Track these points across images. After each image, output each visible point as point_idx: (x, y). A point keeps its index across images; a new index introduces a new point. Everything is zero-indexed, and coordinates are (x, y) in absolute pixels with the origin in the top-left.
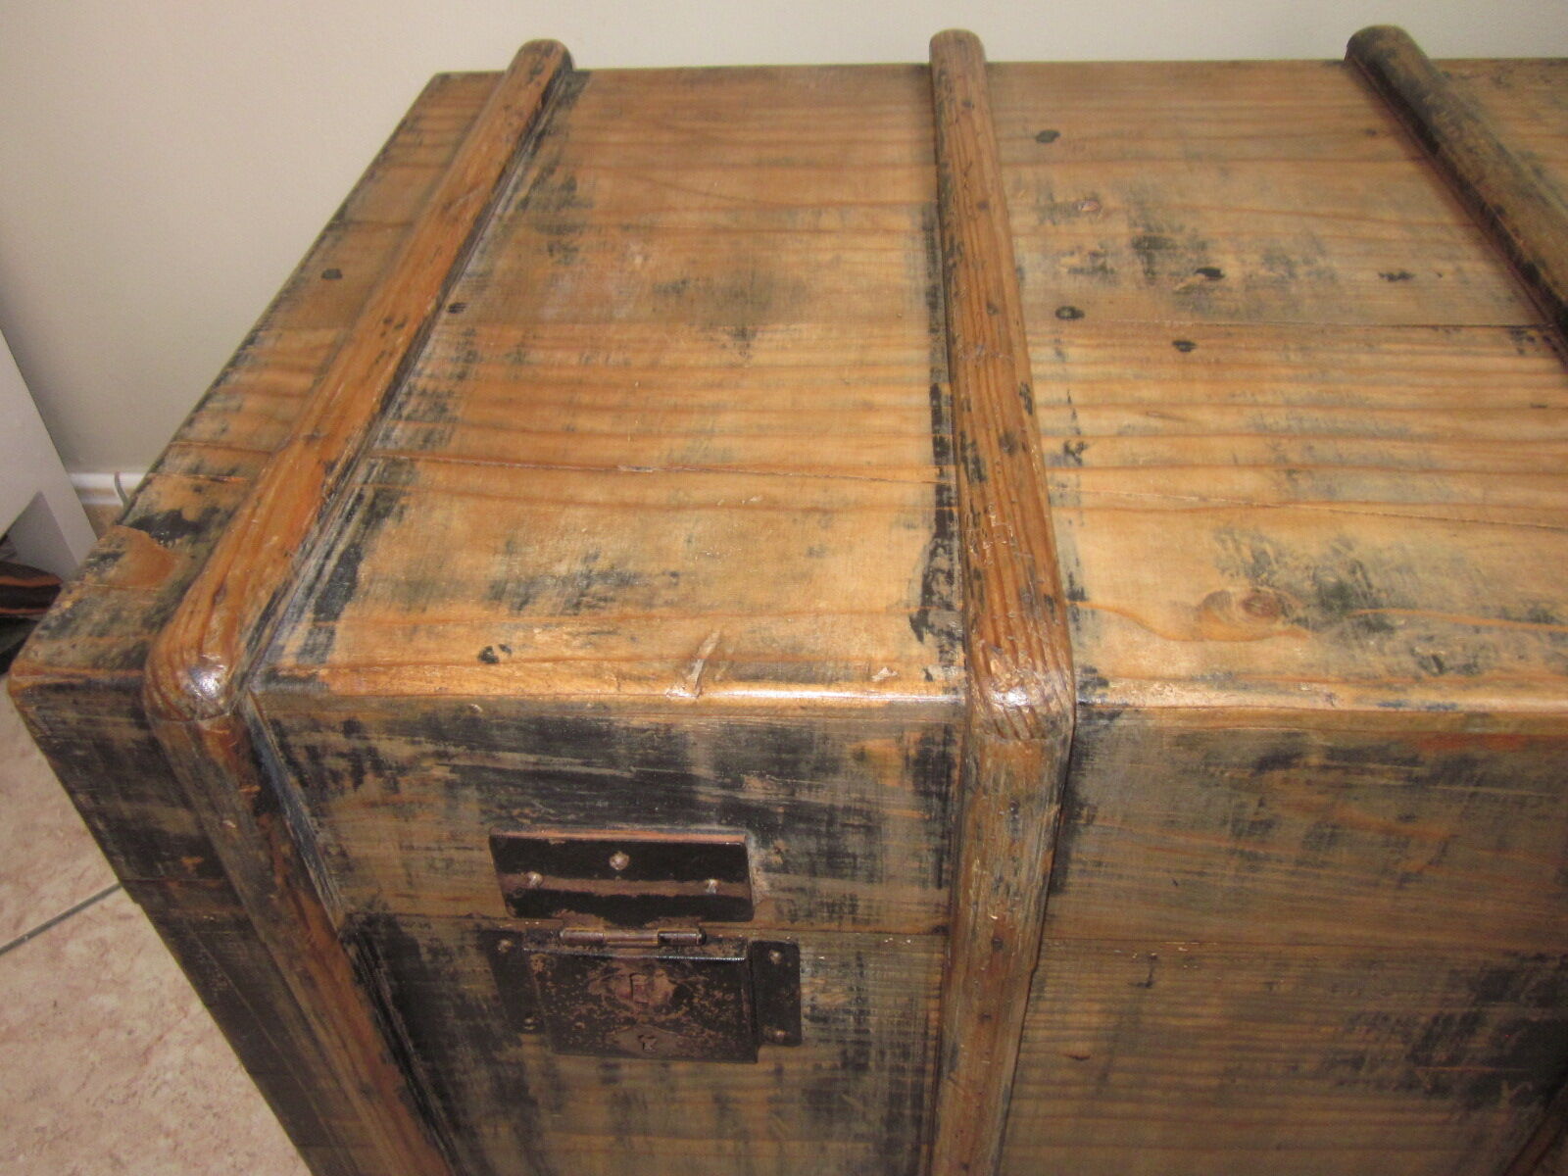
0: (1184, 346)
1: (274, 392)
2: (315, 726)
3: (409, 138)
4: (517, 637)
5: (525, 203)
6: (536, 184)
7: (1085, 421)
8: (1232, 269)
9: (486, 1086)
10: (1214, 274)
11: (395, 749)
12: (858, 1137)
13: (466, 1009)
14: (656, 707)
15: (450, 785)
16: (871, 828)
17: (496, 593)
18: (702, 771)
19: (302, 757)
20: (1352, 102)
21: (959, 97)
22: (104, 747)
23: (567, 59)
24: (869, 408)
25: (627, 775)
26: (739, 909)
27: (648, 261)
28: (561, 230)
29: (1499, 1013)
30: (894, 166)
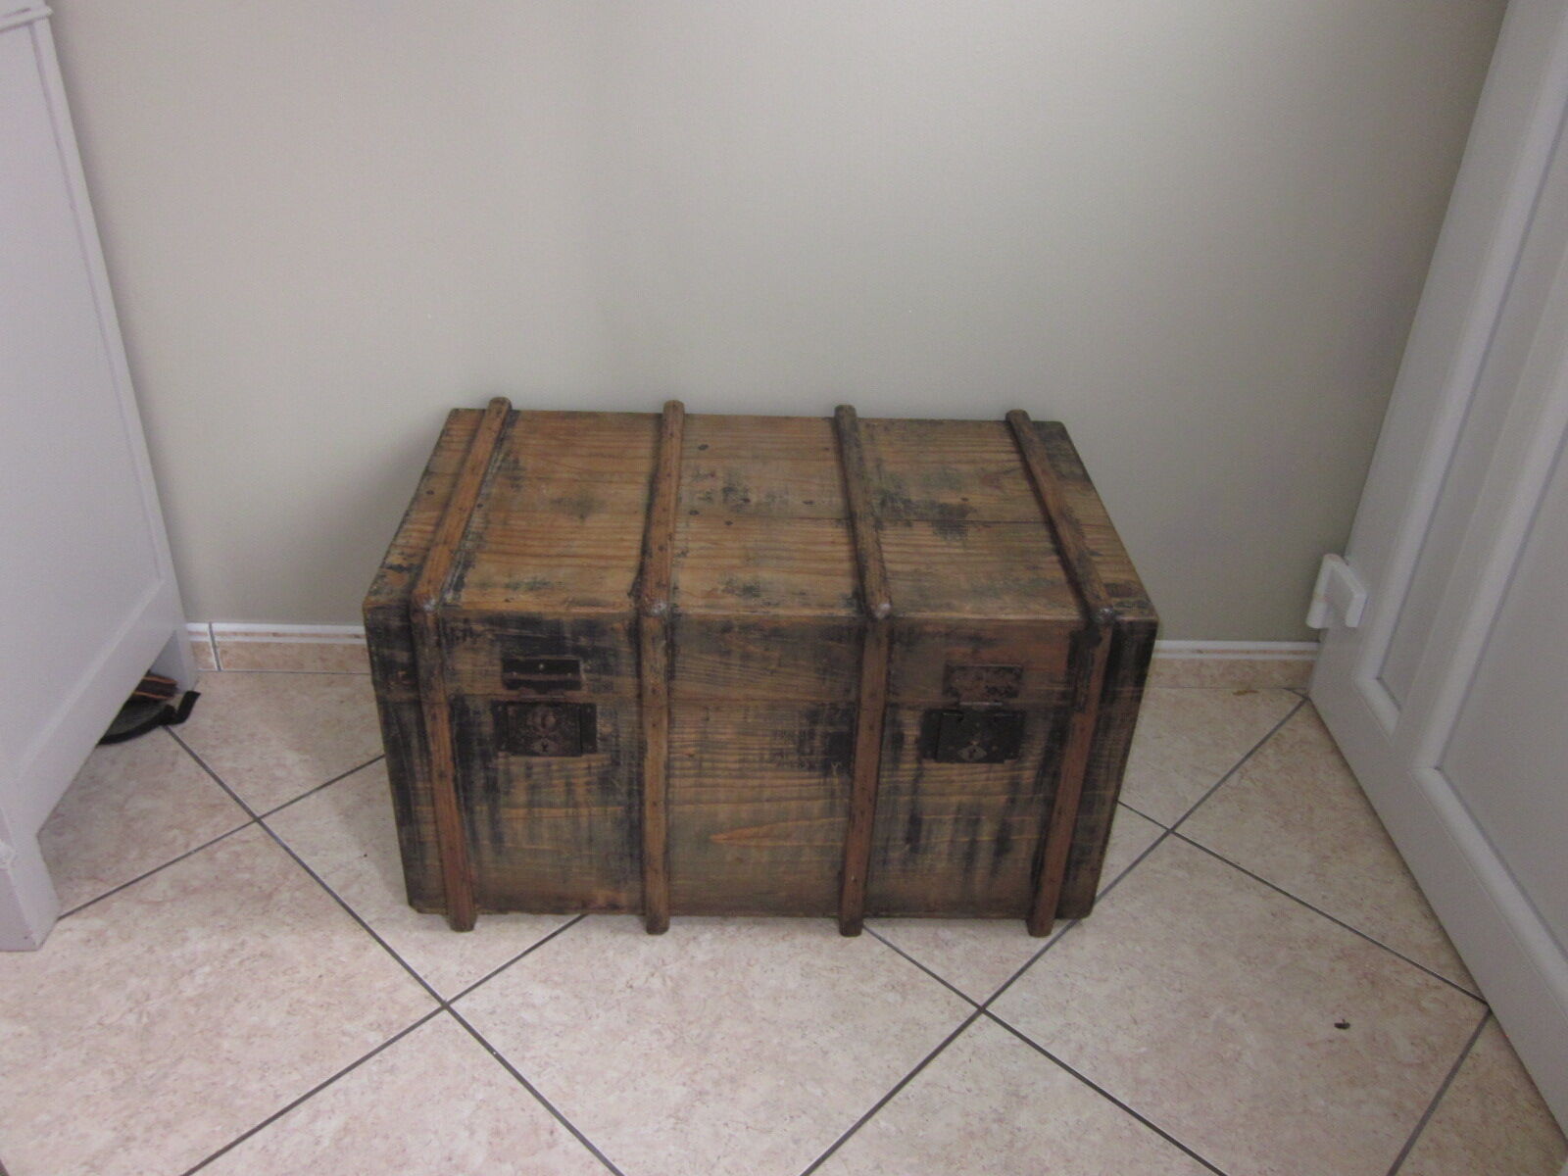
0: (729, 523)
1: (420, 531)
2: (455, 620)
3: (448, 438)
4: (515, 597)
5: (499, 468)
6: (503, 460)
7: (691, 545)
8: (754, 498)
9: (482, 781)
10: (747, 500)
11: (478, 628)
12: (619, 804)
13: (481, 742)
14: (555, 613)
15: (492, 641)
16: (616, 655)
17: (507, 586)
18: (568, 635)
19: (448, 631)
20: (826, 436)
21: (669, 432)
22: (387, 630)
23: (510, 406)
24: (622, 540)
25: (544, 636)
26: (576, 685)
27: (549, 491)
28: (516, 479)
29: (819, 729)
30: (641, 458)
